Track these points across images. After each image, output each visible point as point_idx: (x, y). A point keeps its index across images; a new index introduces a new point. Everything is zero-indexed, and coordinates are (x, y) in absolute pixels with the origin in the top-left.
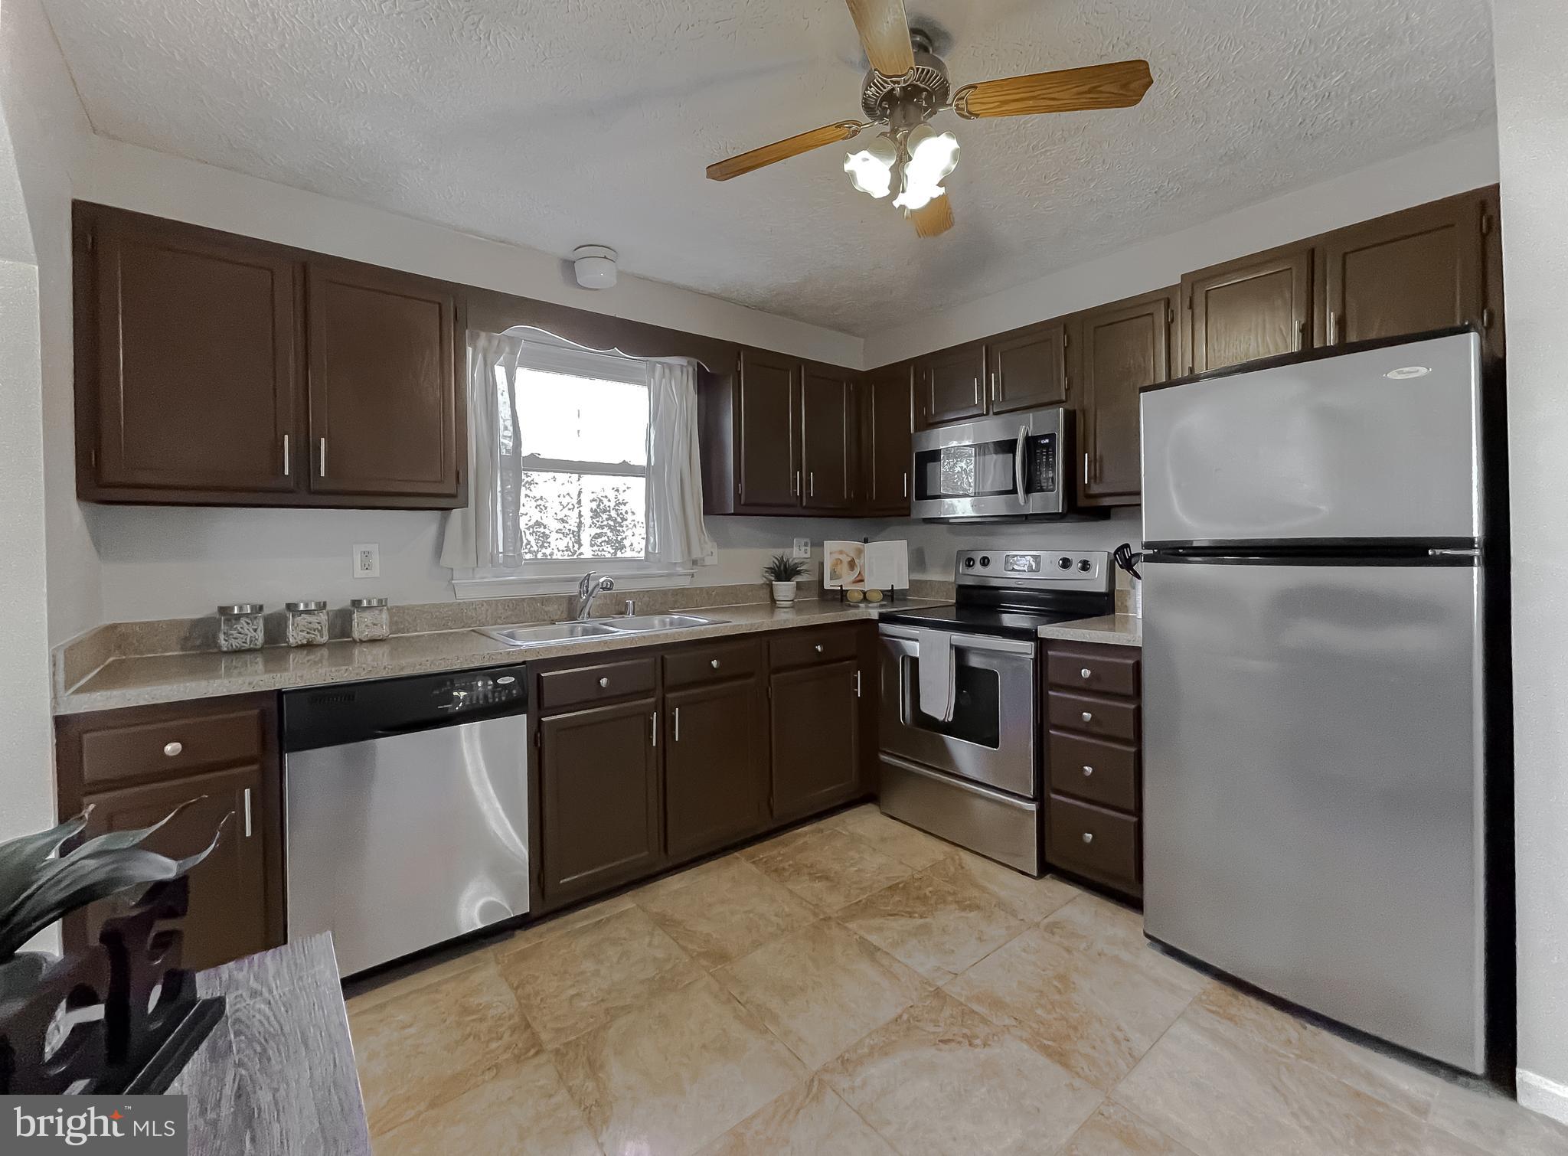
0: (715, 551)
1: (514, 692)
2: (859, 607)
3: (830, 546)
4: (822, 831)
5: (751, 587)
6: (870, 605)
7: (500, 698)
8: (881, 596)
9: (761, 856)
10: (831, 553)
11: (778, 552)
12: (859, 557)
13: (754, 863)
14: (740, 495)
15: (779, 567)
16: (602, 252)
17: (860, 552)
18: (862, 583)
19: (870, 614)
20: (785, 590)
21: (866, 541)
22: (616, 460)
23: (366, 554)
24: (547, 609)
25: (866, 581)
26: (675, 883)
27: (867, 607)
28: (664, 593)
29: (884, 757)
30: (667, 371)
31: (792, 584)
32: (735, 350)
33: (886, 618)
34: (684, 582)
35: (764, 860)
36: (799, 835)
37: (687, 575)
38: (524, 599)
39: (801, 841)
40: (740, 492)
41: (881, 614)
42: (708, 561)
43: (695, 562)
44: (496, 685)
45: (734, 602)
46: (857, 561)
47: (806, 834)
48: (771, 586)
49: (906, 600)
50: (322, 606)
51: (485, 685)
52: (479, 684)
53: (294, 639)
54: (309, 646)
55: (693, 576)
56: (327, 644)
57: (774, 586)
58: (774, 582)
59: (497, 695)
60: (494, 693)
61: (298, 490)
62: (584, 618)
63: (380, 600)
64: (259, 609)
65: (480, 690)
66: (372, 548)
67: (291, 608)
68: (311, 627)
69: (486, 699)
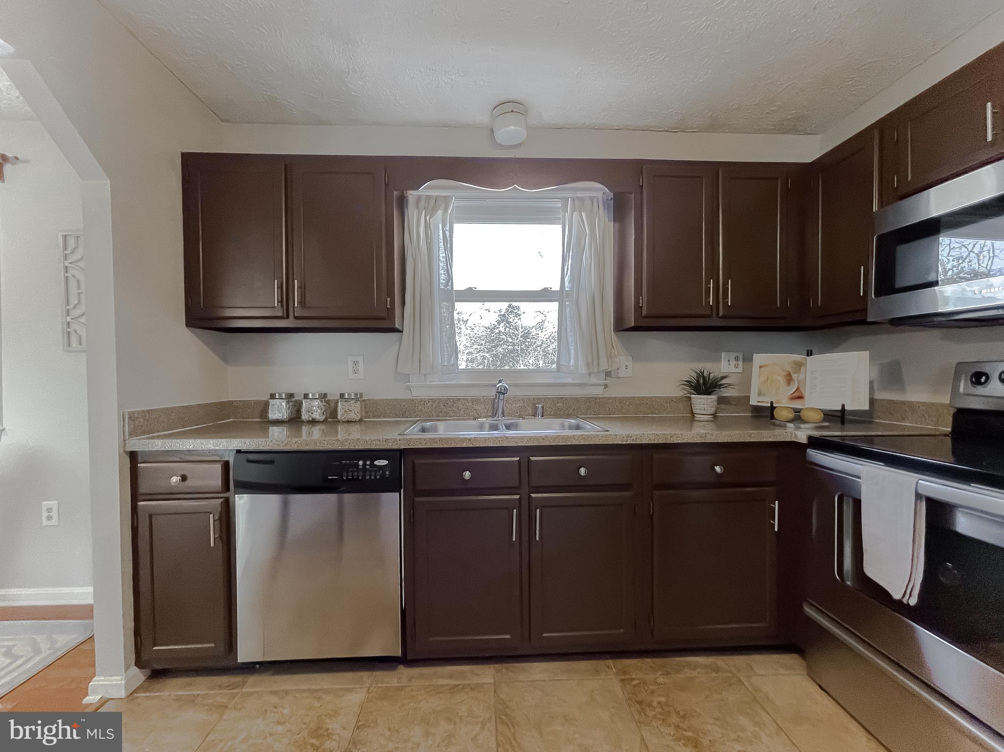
0: (630, 365)
1: (387, 473)
2: (786, 427)
3: (759, 359)
4: (717, 670)
5: (671, 400)
6: (802, 426)
7: (375, 476)
8: (821, 416)
9: (634, 676)
10: (760, 367)
11: (699, 366)
12: (798, 371)
13: (622, 680)
14: (641, 307)
15: (698, 381)
16: (510, 107)
17: (799, 365)
18: (801, 400)
19: (796, 436)
20: (704, 404)
21: (810, 353)
22: (538, 287)
23: (356, 363)
24: (476, 408)
25: (806, 397)
26: (538, 671)
27: (798, 428)
28: (577, 400)
29: (809, 611)
30: (577, 203)
31: (713, 397)
32: (639, 166)
33: (816, 443)
34: (598, 392)
35: (635, 682)
36: (688, 665)
37: (599, 385)
38: (459, 399)
39: (688, 673)
40: (641, 305)
41: (810, 438)
42: (623, 373)
43: (608, 374)
44: (372, 465)
45: (649, 412)
46: (794, 376)
47: (695, 668)
48: (690, 398)
49: (871, 422)
50: (323, 396)
51: (364, 465)
52: (361, 463)
53: (305, 416)
54: (313, 422)
55: (606, 386)
56: (324, 422)
57: (692, 400)
58: (692, 396)
59: (373, 473)
60: (370, 471)
61: (288, 317)
62: (498, 416)
63: (356, 395)
64: (290, 396)
65: (360, 467)
66: (360, 359)
67: (306, 396)
68: (313, 409)
69: (364, 476)
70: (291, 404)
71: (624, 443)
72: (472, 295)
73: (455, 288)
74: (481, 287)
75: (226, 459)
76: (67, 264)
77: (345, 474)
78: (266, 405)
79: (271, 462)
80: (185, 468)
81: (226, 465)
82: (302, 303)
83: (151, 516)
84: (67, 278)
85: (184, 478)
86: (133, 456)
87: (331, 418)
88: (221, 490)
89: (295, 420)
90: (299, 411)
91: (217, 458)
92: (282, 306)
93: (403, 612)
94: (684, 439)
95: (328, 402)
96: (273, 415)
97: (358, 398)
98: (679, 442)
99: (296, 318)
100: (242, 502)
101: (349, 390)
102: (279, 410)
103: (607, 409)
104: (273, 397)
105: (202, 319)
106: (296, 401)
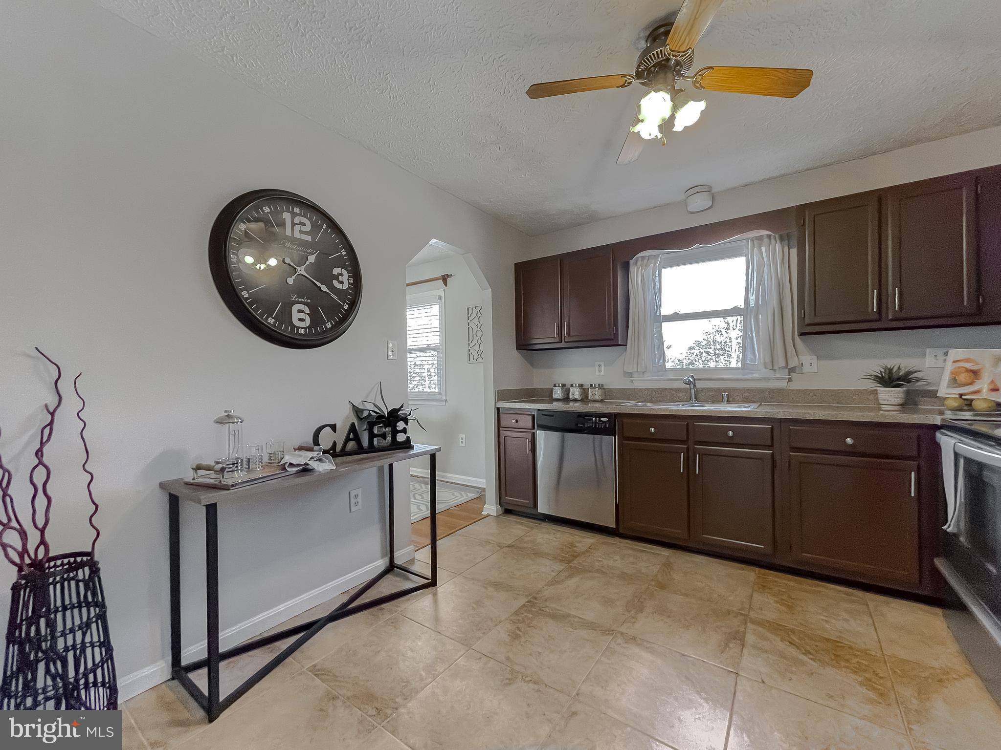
0: (815, 362)
1: (607, 425)
3: (955, 354)
5: (859, 392)
8: (990, 405)
23: (599, 366)
24: (678, 395)
31: (900, 389)
34: (782, 384)
37: (783, 379)
38: (666, 389)
44: (600, 420)
46: (989, 370)
50: (581, 386)
51: (596, 420)
52: (594, 419)
53: (571, 397)
54: (575, 400)
55: (790, 380)
56: (582, 400)
57: (879, 392)
58: (878, 388)
59: (600, 425)
60: (599, 424)
61: (561, 342)
62: (692, 401)
63: (599, 385)
64: (564, 385)
65: (594, 421)
66: (602, 363)
67: (572, 386)
68: (575, 393)
69: (595, 426)
70: (564, 390)
71: (763, 417)
72: (676, 317)
73: (662, 314)
74: (683, 311)
75: (533, 414)
76: (469, 322)
77: (586, 424)
78: (552, 390)
79: (552, 416)
80: (517, 417)
81: (533, 416)
82: (569, 334)
83: (504, 437)
84: (469, 328)
85: (517, 421)
86: (498, 409)
87: (585, 399)
88: (531, 428)
89: (566, 399)
90: (568, 394)
91: (530, 413)
92: (559, 336)
93: (617, 506)
94: (816, 417)
95: (584, 389)
96: (555, 396)
97: (601, 387)
98: (812, 418)
99: (565, 342)
100: (540, 434)
101: (596, 382)
102: (558, 393)
103: (791, 399)
104: (555, 385)
105: (524, 345)
106: (567, 389)
